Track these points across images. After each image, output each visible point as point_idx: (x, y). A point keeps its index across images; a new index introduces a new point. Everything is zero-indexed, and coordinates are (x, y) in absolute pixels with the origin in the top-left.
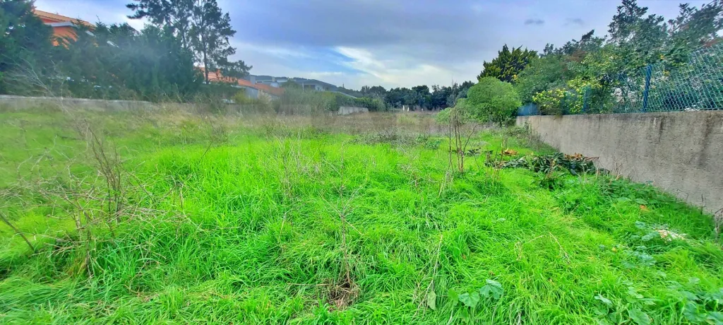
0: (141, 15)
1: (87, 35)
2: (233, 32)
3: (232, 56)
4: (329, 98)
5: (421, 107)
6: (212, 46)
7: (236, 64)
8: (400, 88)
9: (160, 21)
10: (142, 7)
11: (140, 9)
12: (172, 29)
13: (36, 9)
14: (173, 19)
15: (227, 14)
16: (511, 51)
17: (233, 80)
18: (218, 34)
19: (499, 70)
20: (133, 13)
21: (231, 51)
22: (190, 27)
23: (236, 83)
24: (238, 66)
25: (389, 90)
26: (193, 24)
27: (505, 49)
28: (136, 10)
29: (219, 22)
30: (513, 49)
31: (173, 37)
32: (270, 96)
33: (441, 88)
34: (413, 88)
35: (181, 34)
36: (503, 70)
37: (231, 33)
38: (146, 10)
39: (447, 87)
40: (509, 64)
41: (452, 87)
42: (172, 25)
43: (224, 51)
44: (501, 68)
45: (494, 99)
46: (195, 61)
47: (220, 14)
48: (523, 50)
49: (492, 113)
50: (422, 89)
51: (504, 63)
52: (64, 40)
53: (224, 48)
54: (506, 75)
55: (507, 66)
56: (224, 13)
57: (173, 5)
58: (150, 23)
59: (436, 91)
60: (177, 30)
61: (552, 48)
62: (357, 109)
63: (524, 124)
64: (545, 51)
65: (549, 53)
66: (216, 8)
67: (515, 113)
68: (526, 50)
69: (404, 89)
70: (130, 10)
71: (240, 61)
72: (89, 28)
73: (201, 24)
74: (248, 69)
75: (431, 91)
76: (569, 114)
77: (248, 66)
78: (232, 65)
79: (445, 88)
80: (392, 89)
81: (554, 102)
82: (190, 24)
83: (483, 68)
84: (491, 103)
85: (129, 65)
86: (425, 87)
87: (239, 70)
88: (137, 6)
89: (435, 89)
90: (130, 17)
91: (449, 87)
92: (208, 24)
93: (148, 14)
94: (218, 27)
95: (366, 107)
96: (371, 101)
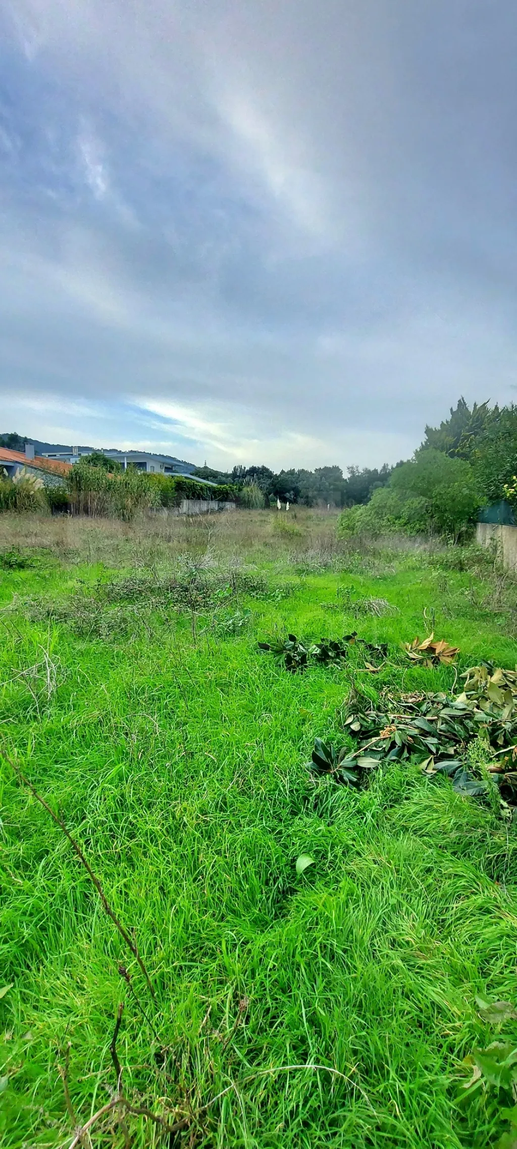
5: (326, 500)
8: (296, 471)
16: (471, 409)
19: (451, 439)
25: (278, 473)
27: (462, 404)
30: (475, 405)
36: (457, 444)
39: (372, 469)
40: (467, 432)
41: (379, 469)
44: (454, 438)
48: (491, 407)
49: (432, 517)
50: (331, 473)
51: (460, 427)
54: (460, 450)
55: (462, 434)
59: (353, 476)
62: (214, 505)
63: (488, 541)
67: (474, 518)
68: (497, 408)
75: (346, 476)
79: (367, 471)
83: (424, 438)
86: (336, 469)
89: (352, 472)
91: (376, 470)
95: (231, 501)
96: (240, 490)
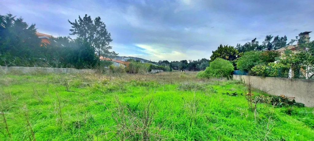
0: (75, 33)
1: (54, 42)
2: (112, 40)
3: (111, 49)
4: (148, 66)
6: (103, 45)
7: (112, 53)
8: (175, 61)
9: (82, 36)
10: (76, 30)
11: (75, 31)
12: (87, 39)
13: (37, 32)
14: (87, 35)
15: (110, 33)
16: (224, 47)
17: (110, 59)
18: (105, 41)
19: (219, 54)
20: (72, 33)
21: (110, 48)
22: (95, 38)
23: (111, 60)
24: (112, 54)
26: (96, 37)
27: (221, 46)
28: (73, 31)
29: (106, 36)
30: (224, 46)
31: (87, 42)
32: (124, 66)
33: (192, 61)
34: (180, 61)
35: (90, 41)
36: (221, 55)
37: (110, 40)
38: (77, 32)
40: (224, 52)
42: (87, 37)
43: (107, 47)
44: (220, 53)
45: (222, 67)
46: (95, 52)
47: (107, 33)
48: (228, 46)
49: (222, 73)
50: (184, 62)
51: (221, 51)
52: (45, 44)
53: (107, 46)
54: (223, 56)
55: (223, 53)
56: (109, 32)
57: (88, 30)
58: (78, 37)
59: (190, 62)
60: (88, 39)
61: (240, 45)
62: (158, 71)
63: (239, 79)
64: (237, 46)
65: (239, 47)
66: (106, 31)
67: (232, 73)
68: (230, 46)
69: (177, 62)
70: (71, 31)
71: (113, 52)
72: (55, 39)
73: (99, 37)
74: (117, 54)
75: (188, 62)
76: (269, 76)
77: (117, 53)
78: (110, 53)
79: (194, 61)
80: (172, 62)
81: (261, 71)
82: (94, 37)
83: (212, 54)
84: (221, 69)
85: (69, 53)
86: (186, 61)
87: (113, 55)
88: (74, 30)
89: (190, 61)
90: (70, 34)
91: (196, 61)
92: (101, 37)
93: (77, 33)
94: (105, 38)
95: (162, 70)
96: (164, 67)
